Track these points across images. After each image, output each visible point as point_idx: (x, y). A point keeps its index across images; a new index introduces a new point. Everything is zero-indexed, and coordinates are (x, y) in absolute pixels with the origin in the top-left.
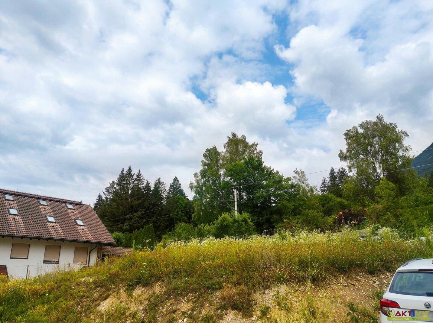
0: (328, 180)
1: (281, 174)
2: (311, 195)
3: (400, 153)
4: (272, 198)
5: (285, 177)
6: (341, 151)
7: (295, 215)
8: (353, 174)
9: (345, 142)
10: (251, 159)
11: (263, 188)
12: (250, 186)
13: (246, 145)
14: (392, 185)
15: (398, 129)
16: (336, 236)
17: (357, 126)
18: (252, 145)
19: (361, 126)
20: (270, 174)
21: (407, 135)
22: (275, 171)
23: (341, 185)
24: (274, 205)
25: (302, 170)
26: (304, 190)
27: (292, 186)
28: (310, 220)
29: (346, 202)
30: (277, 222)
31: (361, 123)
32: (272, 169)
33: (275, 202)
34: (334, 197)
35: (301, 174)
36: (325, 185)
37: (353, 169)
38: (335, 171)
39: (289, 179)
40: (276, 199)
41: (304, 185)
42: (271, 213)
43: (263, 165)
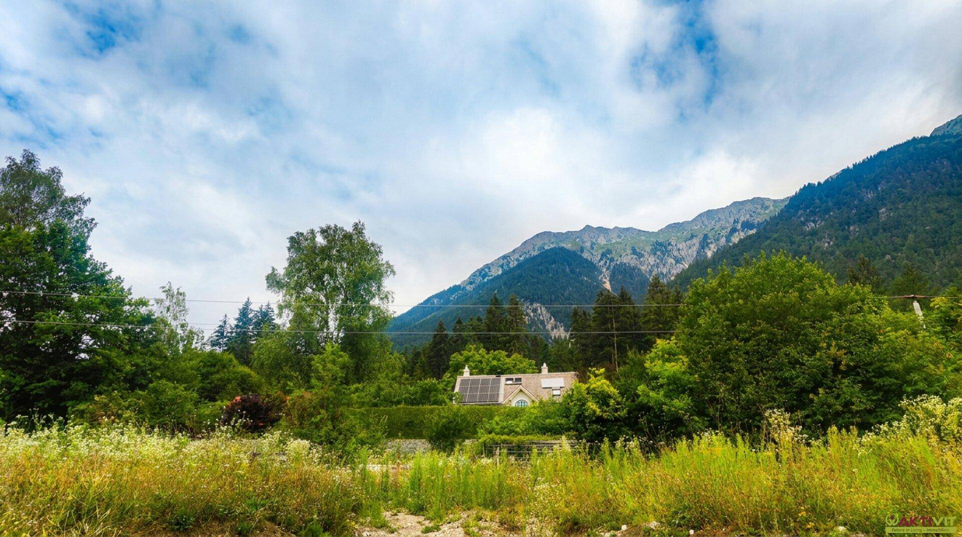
0: (233, 323)
1: (126, 286)
2: (187, 349)
3: (375, 302)
4: (86, 338)
5: (135, 296)
6: (273, 269)
7: (132, 389)
8: (284, 321)
9: (287, 255)
10: (59, 231)
11: (67, 309)
12: (30, 297)
13: (54, 194)
14: (345, 358)
15: (384, 258)
16: (195, 447)
17: (317, 229)
18: (73, 200)
19: (323, 231)
20: (100, 279)
21: (393, 272)
22: (113, 276)
23: (255, 340)
24: (83, 355)
25: (181, 291)
26: (173, 334)
27: (147, 319)
28: (166, 404)
29: (255, 376)
30: (78, 398)
31: (324, 226)
32: (107, 269)
33: (88, 351)
34: (235, 362)
35: (176, 298)
36: (222, 334)
37: (286, 311)
38: (251, 307)
39: (143, 303)
40: (95, 343)
41: (174, 323)
42: (72, 375)
43: (87, 256)
